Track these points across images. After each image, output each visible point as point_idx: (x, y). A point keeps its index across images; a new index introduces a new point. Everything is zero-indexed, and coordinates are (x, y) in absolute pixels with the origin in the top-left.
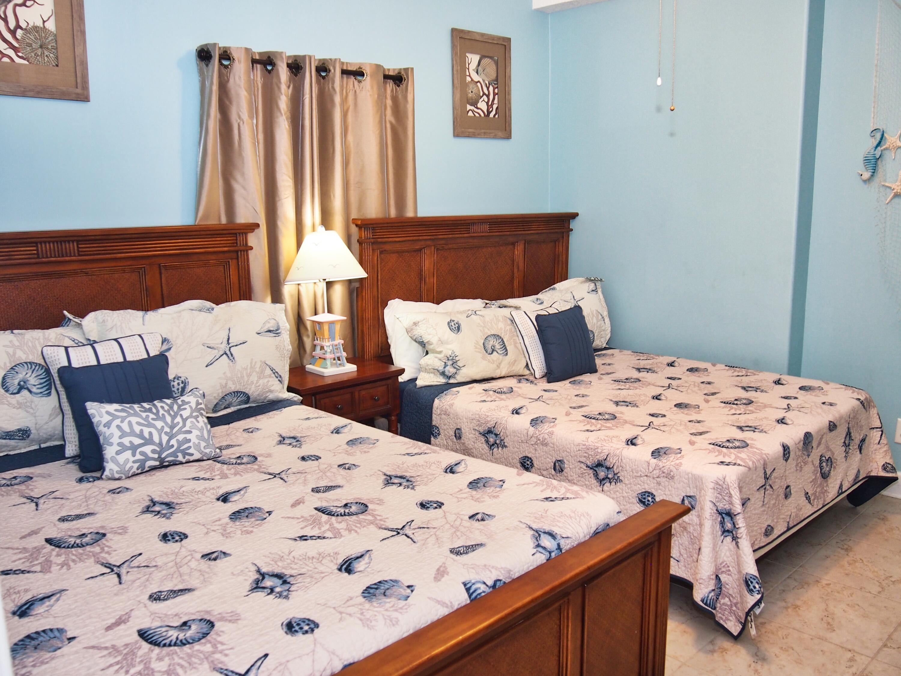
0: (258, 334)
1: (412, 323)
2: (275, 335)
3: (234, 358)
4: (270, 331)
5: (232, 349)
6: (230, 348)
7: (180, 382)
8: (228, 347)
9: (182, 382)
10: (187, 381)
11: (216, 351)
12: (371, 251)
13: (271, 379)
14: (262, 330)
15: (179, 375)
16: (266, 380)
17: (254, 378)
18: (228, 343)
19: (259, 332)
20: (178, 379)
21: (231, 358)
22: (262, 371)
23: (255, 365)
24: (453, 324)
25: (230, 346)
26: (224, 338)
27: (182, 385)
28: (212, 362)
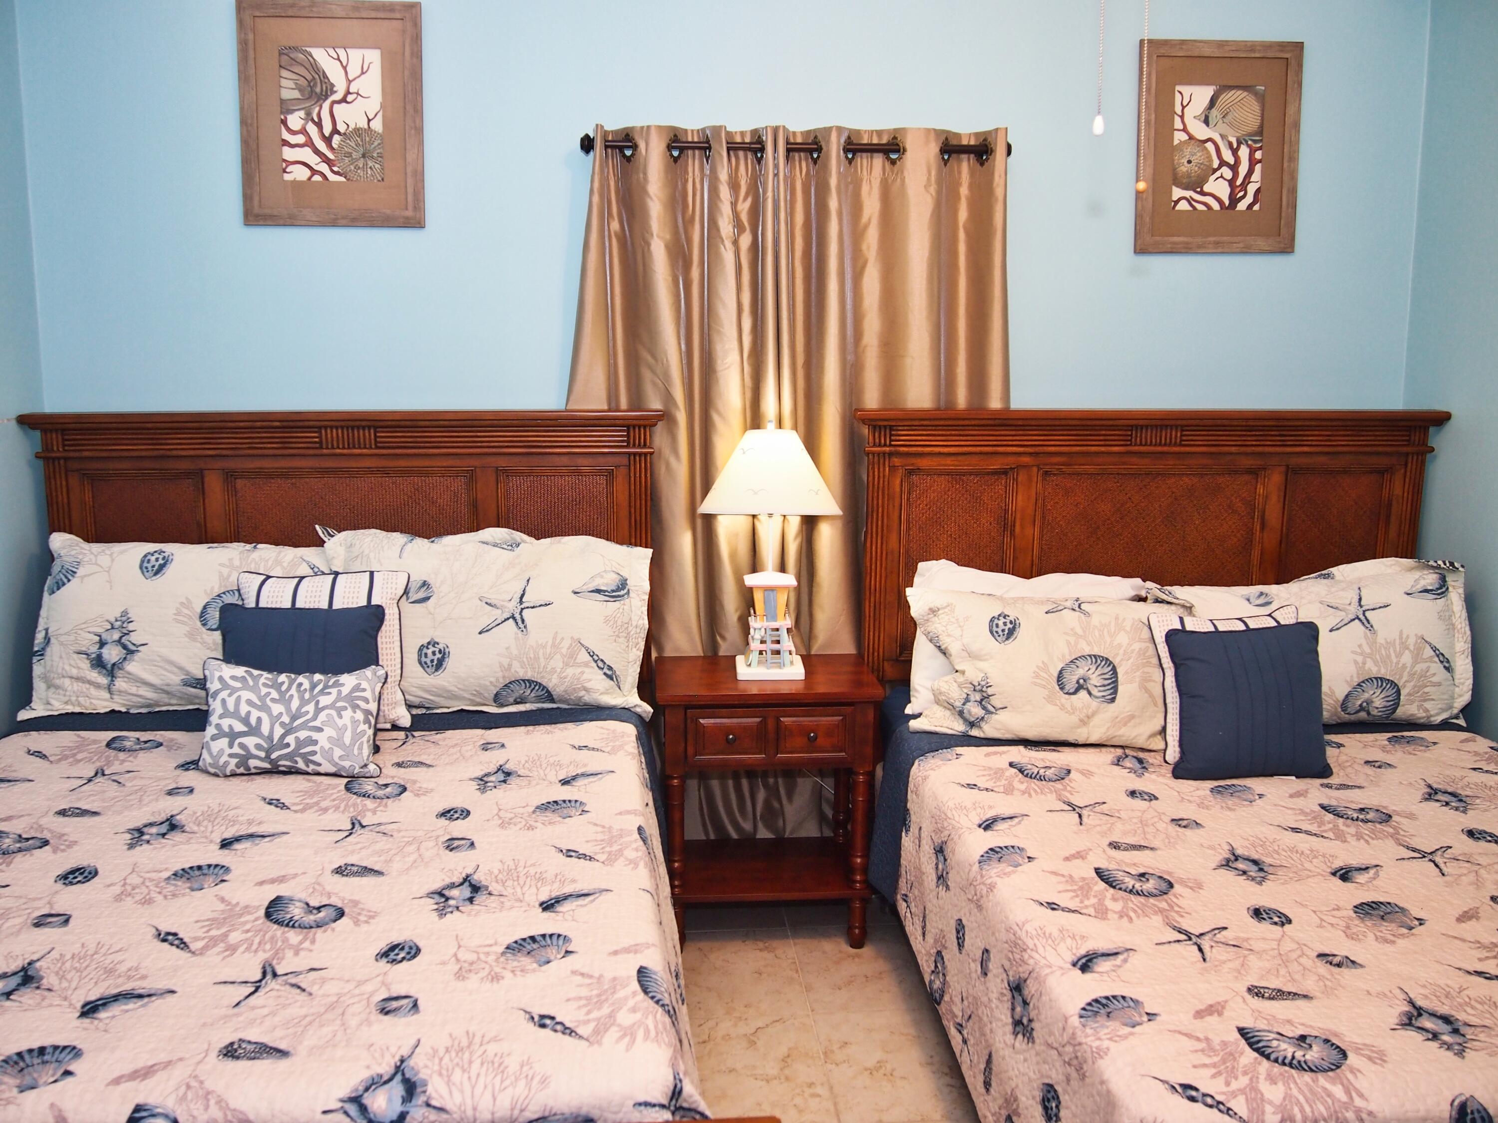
0: (576, 593)
1: (927, 608)
2: (607, 599)
3: (525, 627)
4: (598, 591)
5: (525, 611)
6: (522, 609)
7: (437, 650)
8: (519, 608)
9: (440, 651)
10: (447, 650)
11: (499, 611)
12: (887, 469)
13: (587, 670)
14: (585, 587)
15: (437, 640)
16: (580, 670)
17: (557, 663)
18: (521, 602)
19: (577, 591)
20: (434, 646)
21: (521, 626)
22: (572, 655)
23: (560, 643)
24: (1001, 623)
25: (522, 606)
26: (516, 592)
27: (438, 656)
28: (489, 627)
